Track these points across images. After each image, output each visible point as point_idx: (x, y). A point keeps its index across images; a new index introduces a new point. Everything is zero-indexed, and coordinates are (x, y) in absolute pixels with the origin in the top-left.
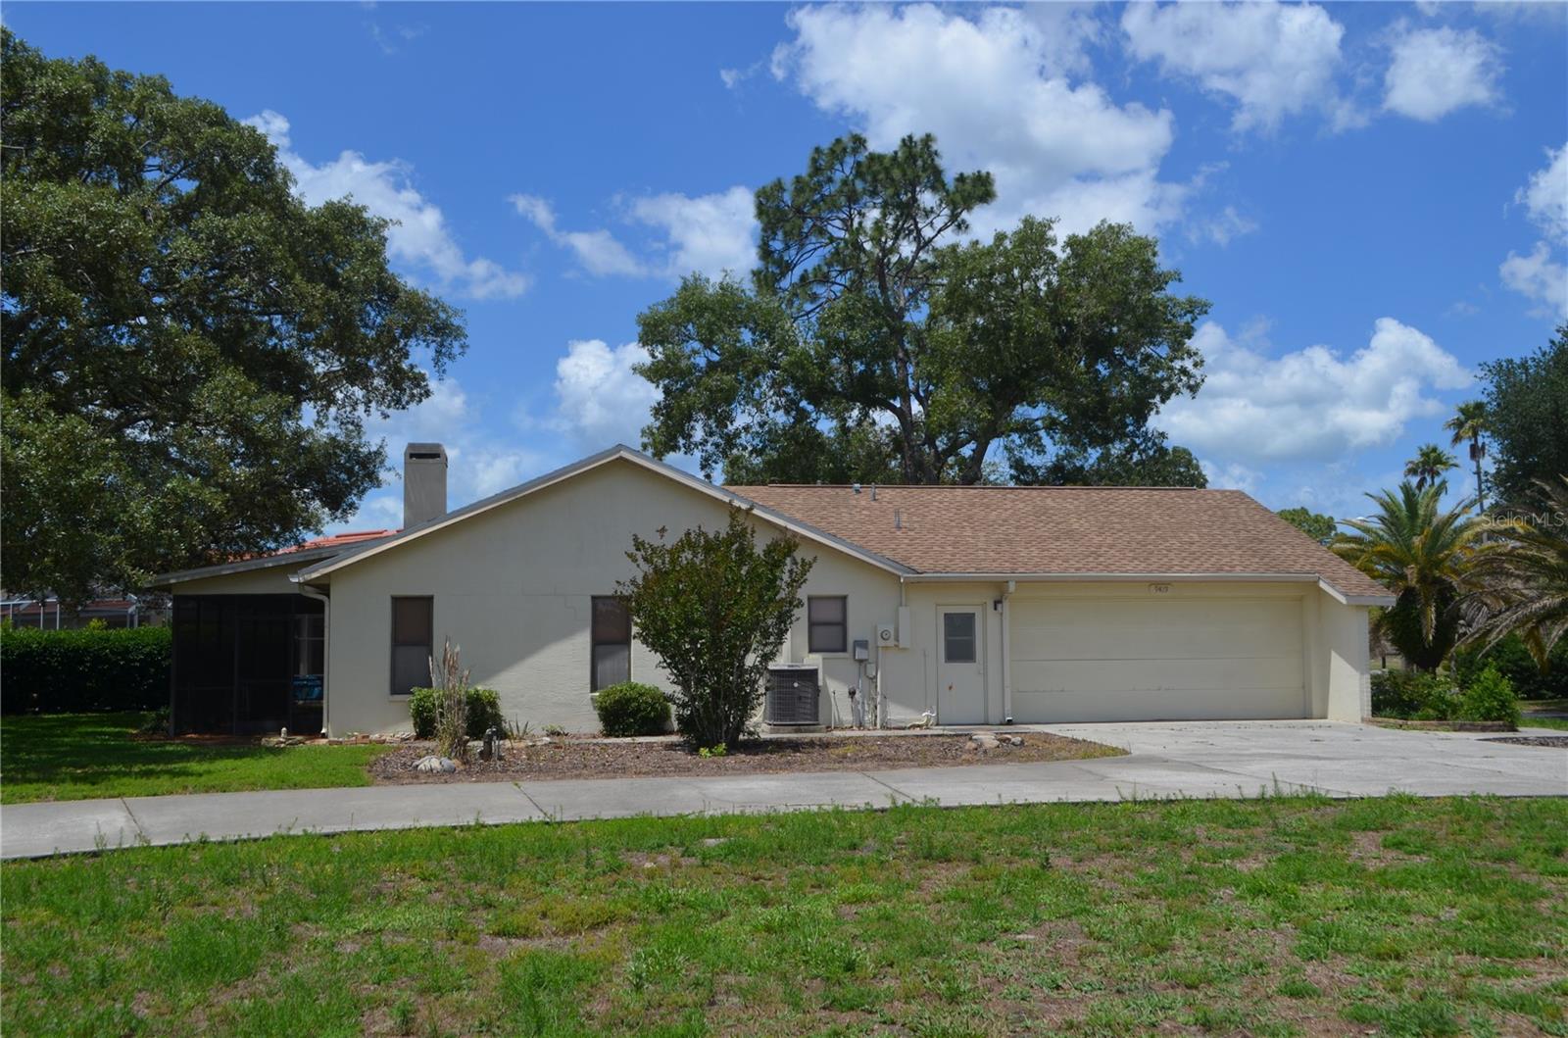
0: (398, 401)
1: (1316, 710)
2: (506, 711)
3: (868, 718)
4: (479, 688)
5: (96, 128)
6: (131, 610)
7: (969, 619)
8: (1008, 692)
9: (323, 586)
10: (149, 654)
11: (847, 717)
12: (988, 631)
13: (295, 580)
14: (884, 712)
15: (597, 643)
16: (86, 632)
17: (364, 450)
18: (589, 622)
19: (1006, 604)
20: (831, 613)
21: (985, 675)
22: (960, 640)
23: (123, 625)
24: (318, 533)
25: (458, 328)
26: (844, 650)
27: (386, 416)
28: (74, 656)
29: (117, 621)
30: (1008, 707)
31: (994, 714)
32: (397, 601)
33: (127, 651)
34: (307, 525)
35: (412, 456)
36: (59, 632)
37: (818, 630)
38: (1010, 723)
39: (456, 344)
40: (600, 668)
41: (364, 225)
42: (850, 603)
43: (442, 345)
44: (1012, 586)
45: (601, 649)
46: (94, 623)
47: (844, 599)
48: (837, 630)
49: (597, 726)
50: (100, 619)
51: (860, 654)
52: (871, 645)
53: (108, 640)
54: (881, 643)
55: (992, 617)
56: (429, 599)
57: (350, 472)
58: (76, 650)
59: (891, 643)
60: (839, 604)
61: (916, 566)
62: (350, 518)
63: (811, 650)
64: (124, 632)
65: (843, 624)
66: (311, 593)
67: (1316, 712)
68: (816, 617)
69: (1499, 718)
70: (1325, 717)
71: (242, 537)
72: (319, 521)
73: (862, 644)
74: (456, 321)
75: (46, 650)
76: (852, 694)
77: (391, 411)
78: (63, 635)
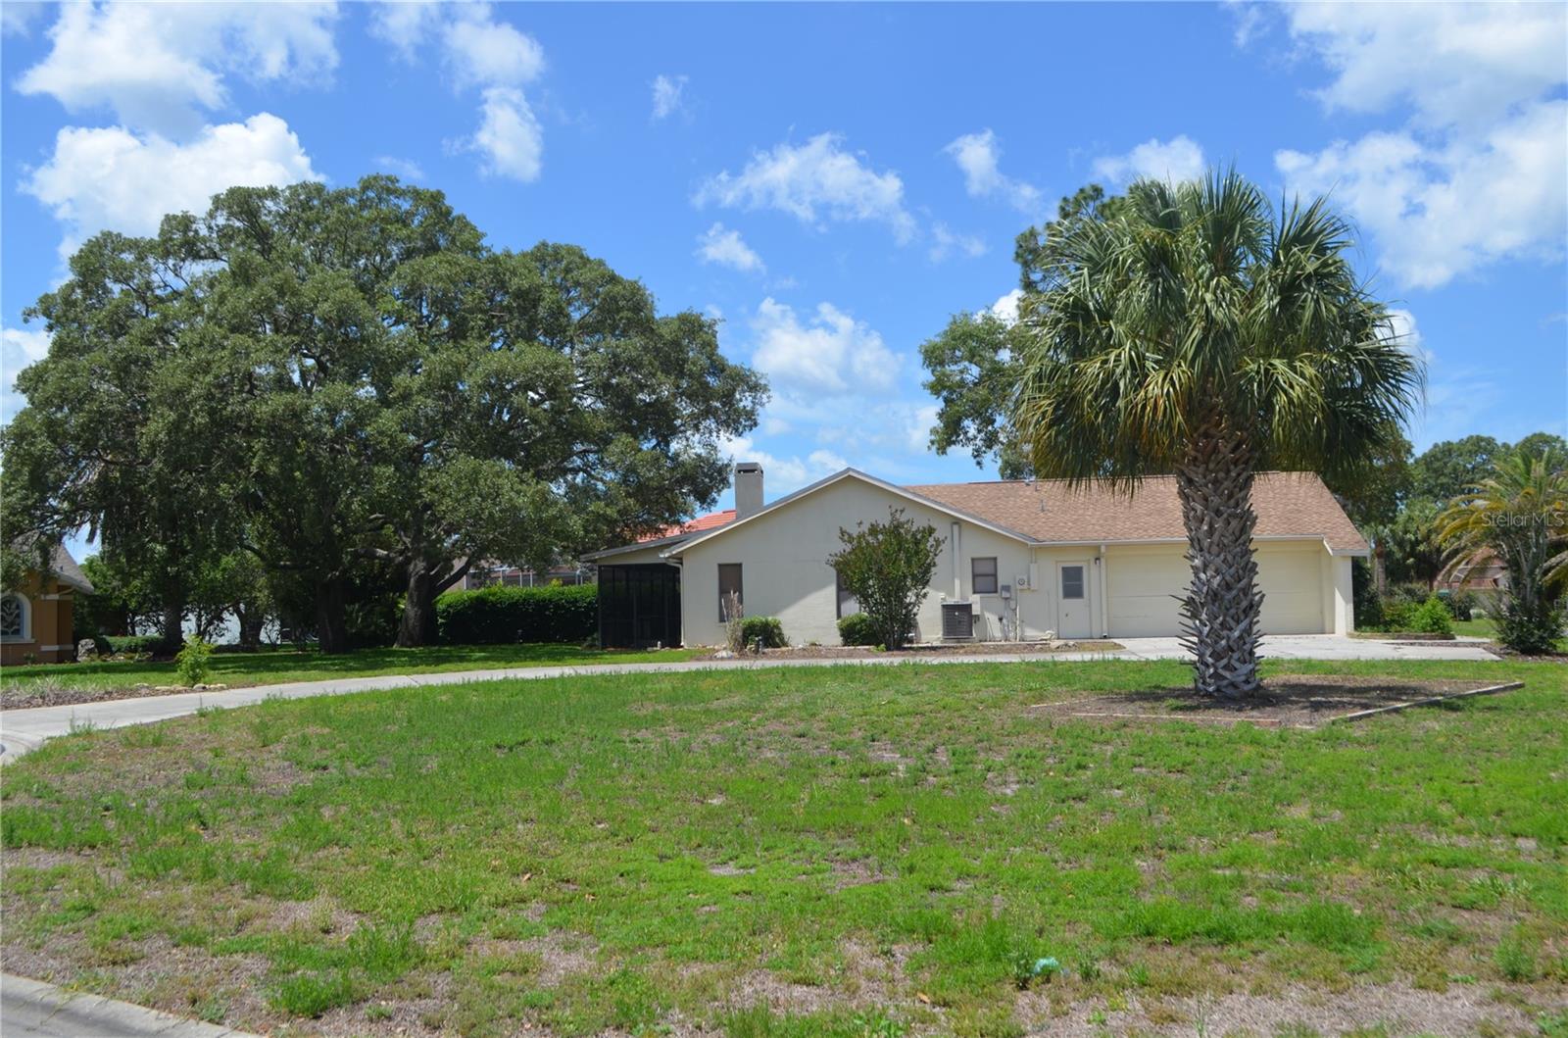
0: (737, 430)
1: (1328, 628)
2: (787, 632)
3: (1012, 635)
4: (770, 619)
5: (543, 300)
6: (578, 572)
7: (1079, 570)
8: (1105, 617)
9: (679, 558)
10: (590, 603)
11: (998, 634)
12: (1091, 579)
13: (662, 556)
14: (1022, 631)
15: (839, 589)
16: (549, 588)
17: (720, 463)
18: (835, 579)
19: (1103, 560)
20: (987, 568)
21: (1090, 606)
22: (1072, 584)
23: (573, 583)
24: (693, 518)
25: (765, 385)
26: (996, 592)
27: (730, 440)
28: (542, 605)
29: (569, 581)
30: (1105, 627)
31: (1096, 632)
32: (721, 566)
33: (576, 600)
34: (685, 513)
35: (739, 472)
36: (533, 589)
37: (978, 579)
38: (1105, 637)
39: (764, 396)
40: (842, 607)
41: (701, 326)
42: (998, 561)
43: (755, 398)
44: (1103, 549)
45: (842, 593)
46: (554, 582)
47: (995, 559)
48: (993, 578)
49: (840, 640)
50: (558, 579)
51: (1005, 594)
52: (1012, 590)
53: (563, 594)
54: (1019, 587)
55: (1094, 568)
56: (740, 565)
57: (712, 479)
58: (544, 600)
59: (1025, 586)
60: (993, 563)
61: (1040, 537)
62: (712, 508)
63: (974, 592)
64: (573, 588)
65: (995, 575)
66: (672, 563)
67: (1327, 629)
68: (978, 571)
69: (1433, 631)
70: (1333, 633)
71: (645, 522)
72: (693, 510)
73: (1007, 588)
74: (762, 382)
75: (526, 601)
76: (1001, 619)
77: (732, 437)
78: (535, 591)
